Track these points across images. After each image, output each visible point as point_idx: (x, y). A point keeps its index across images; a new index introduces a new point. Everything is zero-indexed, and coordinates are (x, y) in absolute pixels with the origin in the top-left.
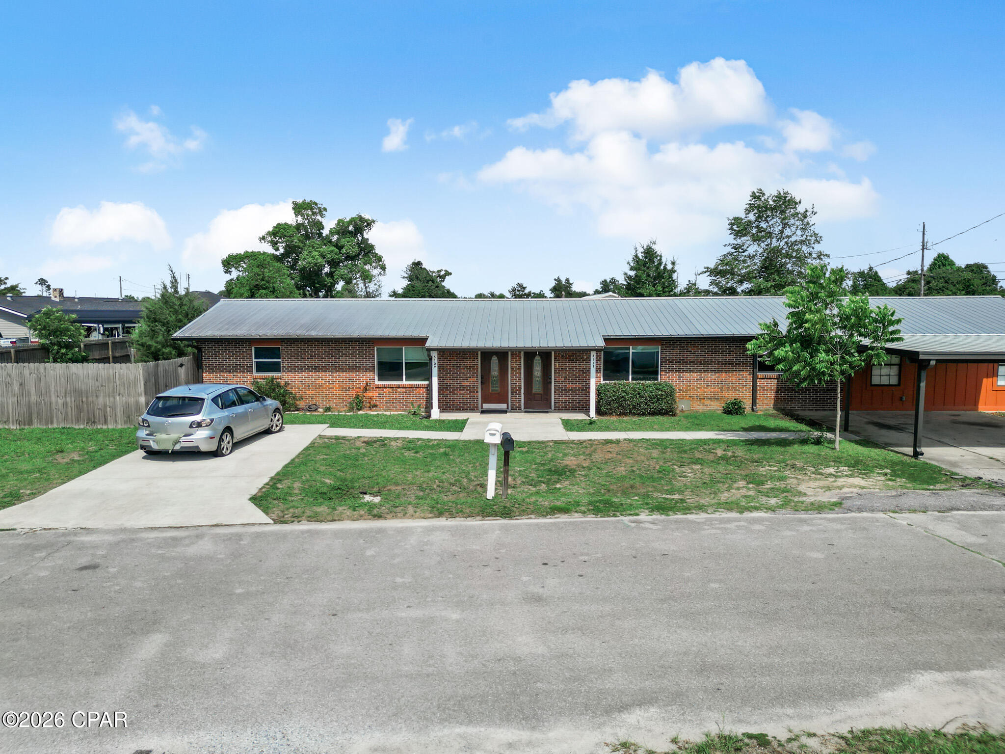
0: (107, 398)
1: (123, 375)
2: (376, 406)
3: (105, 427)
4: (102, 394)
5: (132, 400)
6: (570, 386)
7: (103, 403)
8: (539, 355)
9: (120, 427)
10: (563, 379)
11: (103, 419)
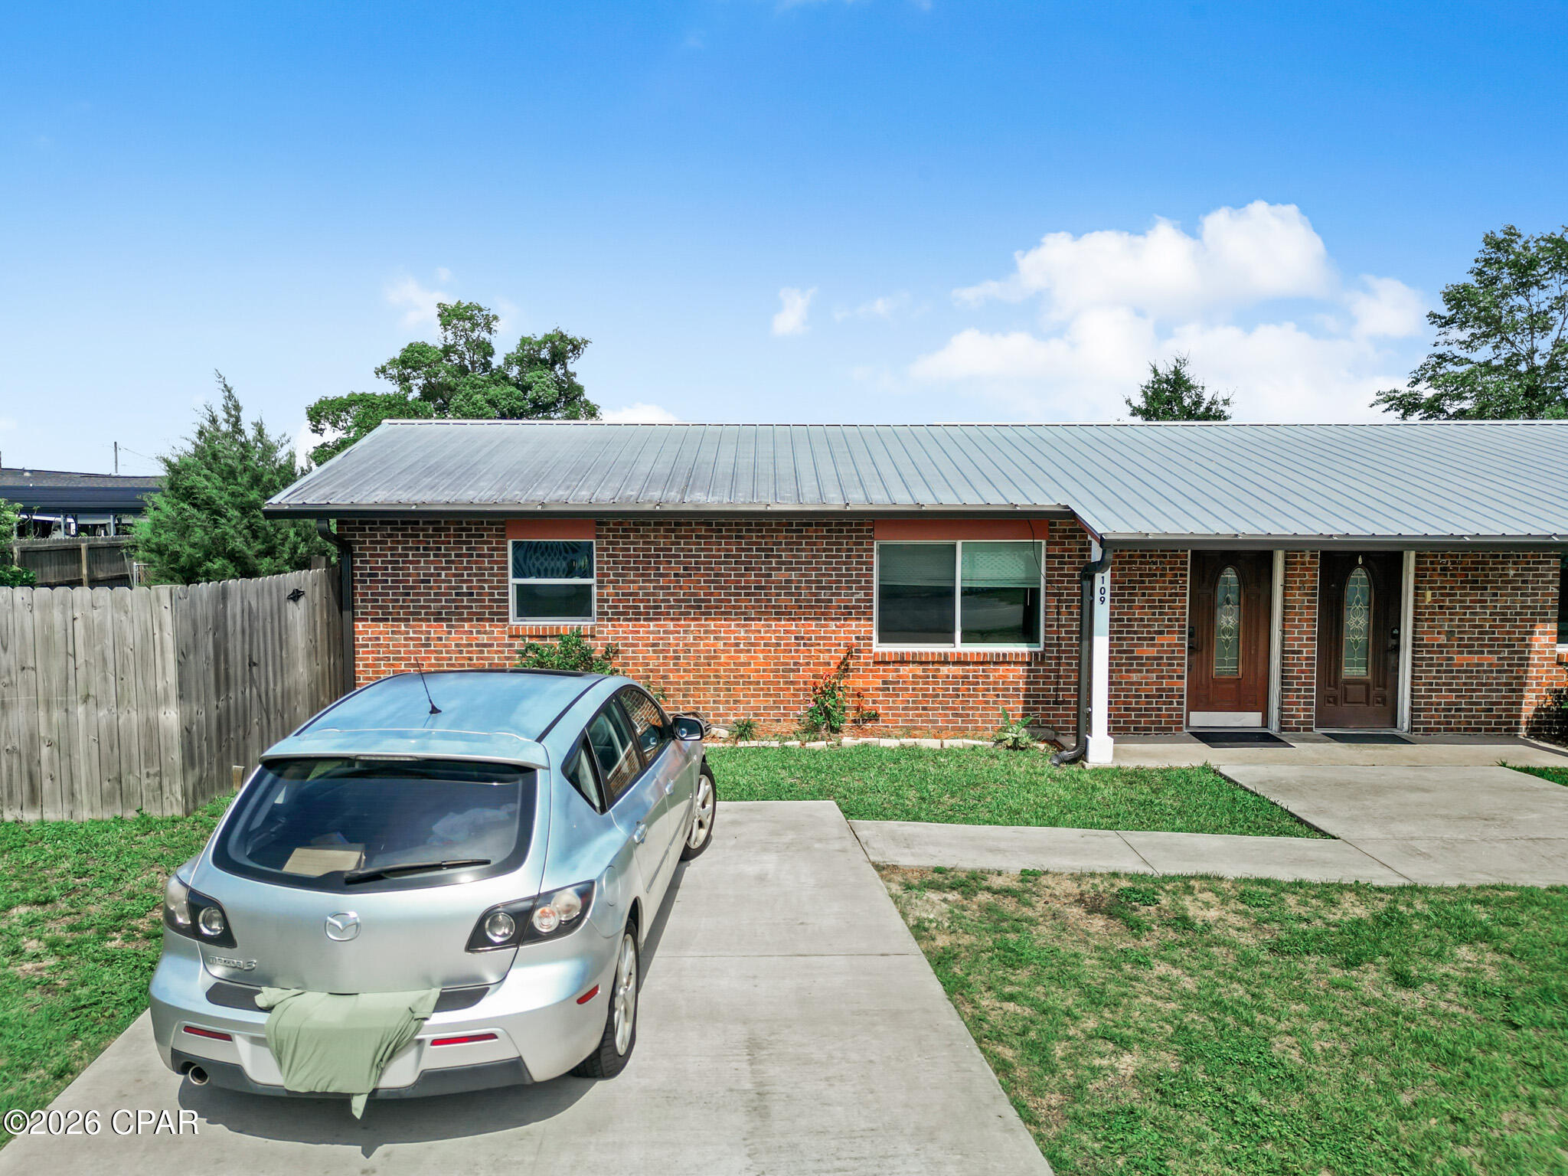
0: (42, 714)
1: (102, 627)
2: (875, 717)
3: (30, 816)
4: (23, 698)
5: (132, 719)
6: (1462, 659)
7: (24, 730)
8: (1364, 565)
9: (85, 815)
10: (1443, 639)
11: (26, 787)
